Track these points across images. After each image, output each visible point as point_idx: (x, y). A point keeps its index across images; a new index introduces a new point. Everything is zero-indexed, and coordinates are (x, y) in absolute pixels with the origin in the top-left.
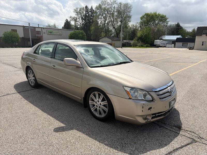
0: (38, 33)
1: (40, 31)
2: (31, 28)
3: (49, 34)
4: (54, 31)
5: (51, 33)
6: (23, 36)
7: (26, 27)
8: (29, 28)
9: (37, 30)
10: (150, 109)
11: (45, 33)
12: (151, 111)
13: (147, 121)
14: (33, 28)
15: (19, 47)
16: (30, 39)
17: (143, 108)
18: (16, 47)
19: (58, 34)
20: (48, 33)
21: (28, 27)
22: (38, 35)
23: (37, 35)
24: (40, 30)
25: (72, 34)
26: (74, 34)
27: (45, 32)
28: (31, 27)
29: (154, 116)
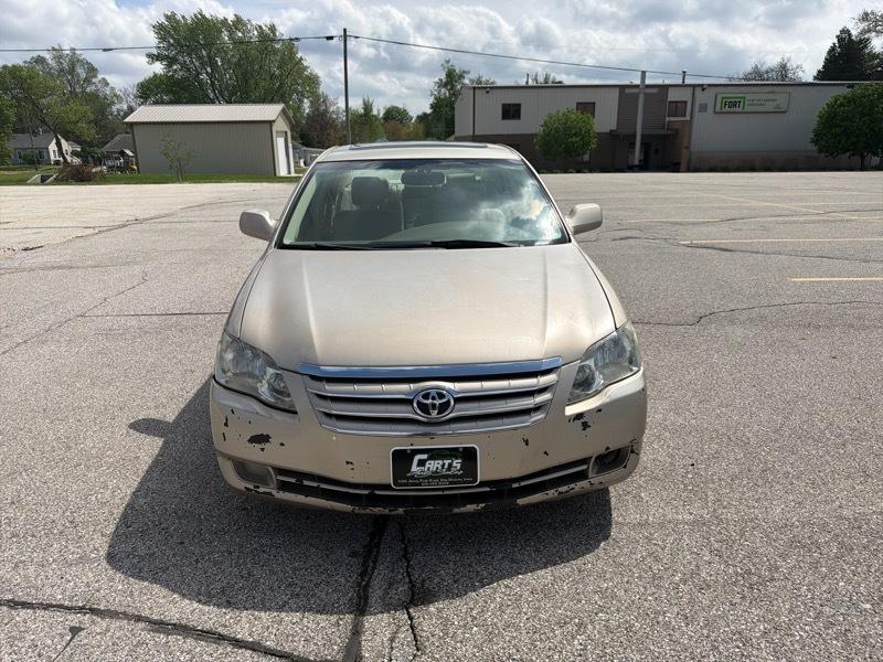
0: (678, 108)
1: (686, 102)
2: (649, 91)
3: (724, 110)
4: (748, 97)
5: (734, 104)
6: (615, 128)
7: (627, 91)
8: (638, 94)
9: (673, 96)
10: (260, 439)
11: (703, 108)
12: (263, 450)
13: (251, 487)
14: (655, 91)
15: (591, 171)
16: (635, 136)
17: (226, 425)
18: (580, 168)
19: (770, 106)
20: (718, 109)
21: (637, 86)
22: (672, 119)
23: (667, 119)
24: (685, 95)
25: (842, 105)
26: (850, 100)
27: (706, 105)
28: (648, 86)
29: (293, 481)
